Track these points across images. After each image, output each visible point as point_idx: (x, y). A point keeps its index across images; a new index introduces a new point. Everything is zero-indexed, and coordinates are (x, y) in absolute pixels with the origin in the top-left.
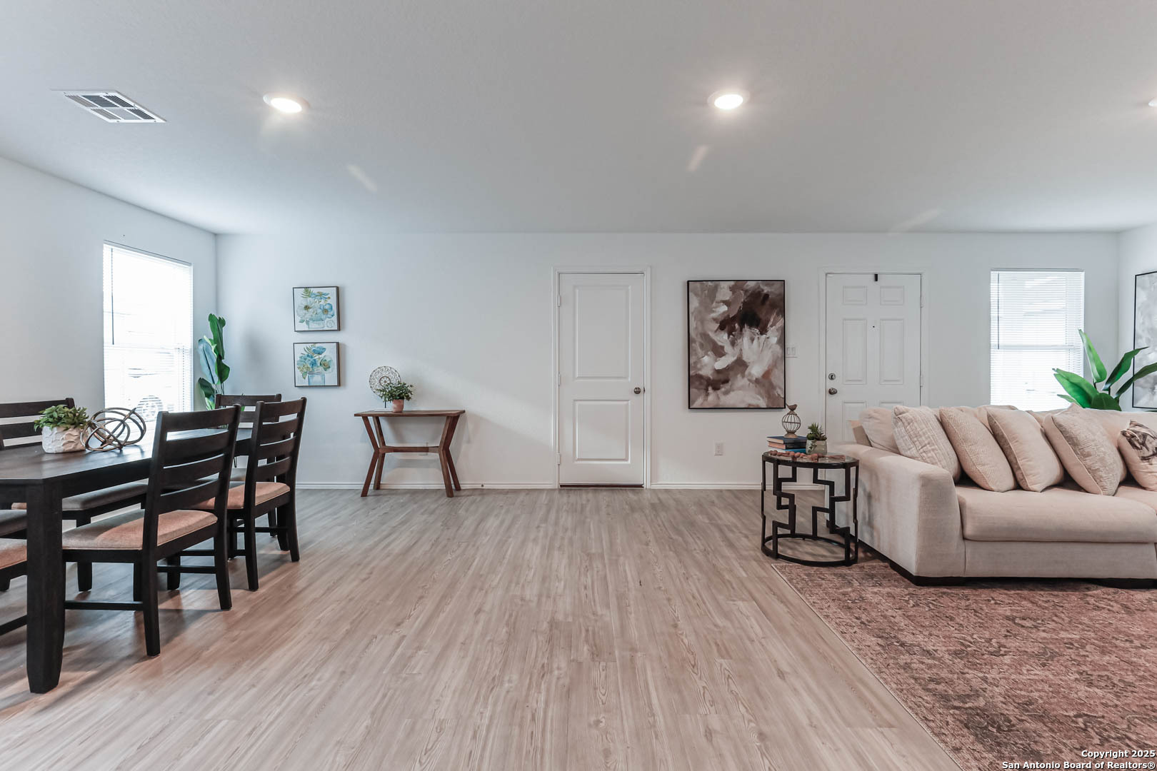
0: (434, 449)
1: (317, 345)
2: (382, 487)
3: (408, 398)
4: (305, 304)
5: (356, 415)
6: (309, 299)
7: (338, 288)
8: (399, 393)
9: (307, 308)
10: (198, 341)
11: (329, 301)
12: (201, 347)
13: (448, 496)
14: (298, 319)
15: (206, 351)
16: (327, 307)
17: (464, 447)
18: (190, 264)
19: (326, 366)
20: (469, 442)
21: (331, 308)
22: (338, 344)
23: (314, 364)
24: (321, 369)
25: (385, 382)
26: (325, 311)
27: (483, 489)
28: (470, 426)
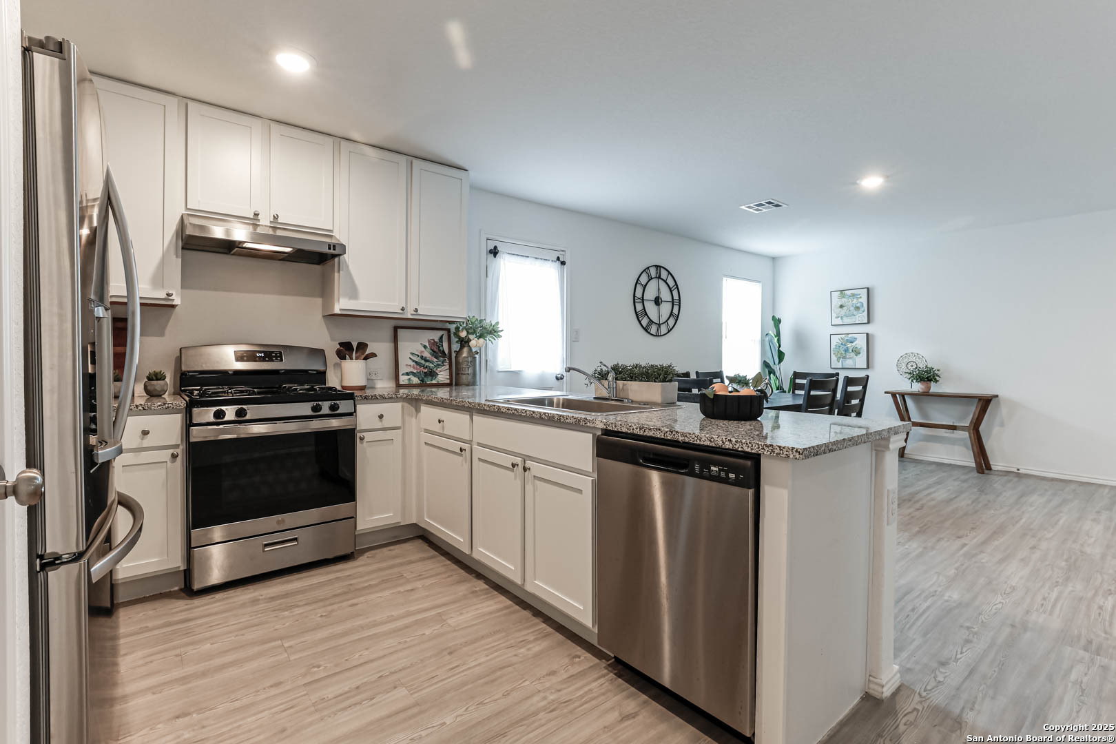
0: (963, 428)
1: (850, 336)
2: (906, 456)
3: (936, 381)
4: (840, 304)
5: (886, 393)
6: (844, 299)
7: (868, 289)
8: (927, 376)
9: (841, 306)
10: (765, 335)
11: (860, 300)
12: (767, 339)
13: (978, 472)
14: (834, 315)
15: (770, 342)
16: (859, 305)
17: (996, 430)
18: (759, 282)
19: (857, 352)
20: (1002, 425)
21: (863, 306)
22: (867, 334)
23: (846, 350)
24: (853, 354)
25: (912, 366)
26: (857, 308)
27: (1019, 473)
28: (1004, 410)
